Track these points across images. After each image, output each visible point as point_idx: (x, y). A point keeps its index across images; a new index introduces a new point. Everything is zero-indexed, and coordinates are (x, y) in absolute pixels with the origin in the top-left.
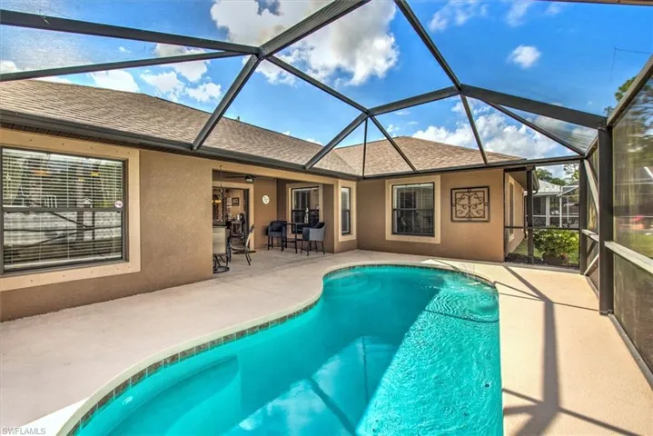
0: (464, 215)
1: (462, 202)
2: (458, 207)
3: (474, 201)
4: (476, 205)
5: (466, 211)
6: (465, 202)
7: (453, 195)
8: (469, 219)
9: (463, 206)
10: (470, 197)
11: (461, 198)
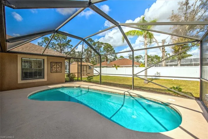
0: (55, 70)
1: (55, 67)
2: (53, 68)
3: (58, 66)
4: (58, 68)
5: (56, 69)
6: (55, 66)
7: (51, 64)
8: (57, 72)
9: (55, 68)
10: (57, 65)
11: (54, 65)
